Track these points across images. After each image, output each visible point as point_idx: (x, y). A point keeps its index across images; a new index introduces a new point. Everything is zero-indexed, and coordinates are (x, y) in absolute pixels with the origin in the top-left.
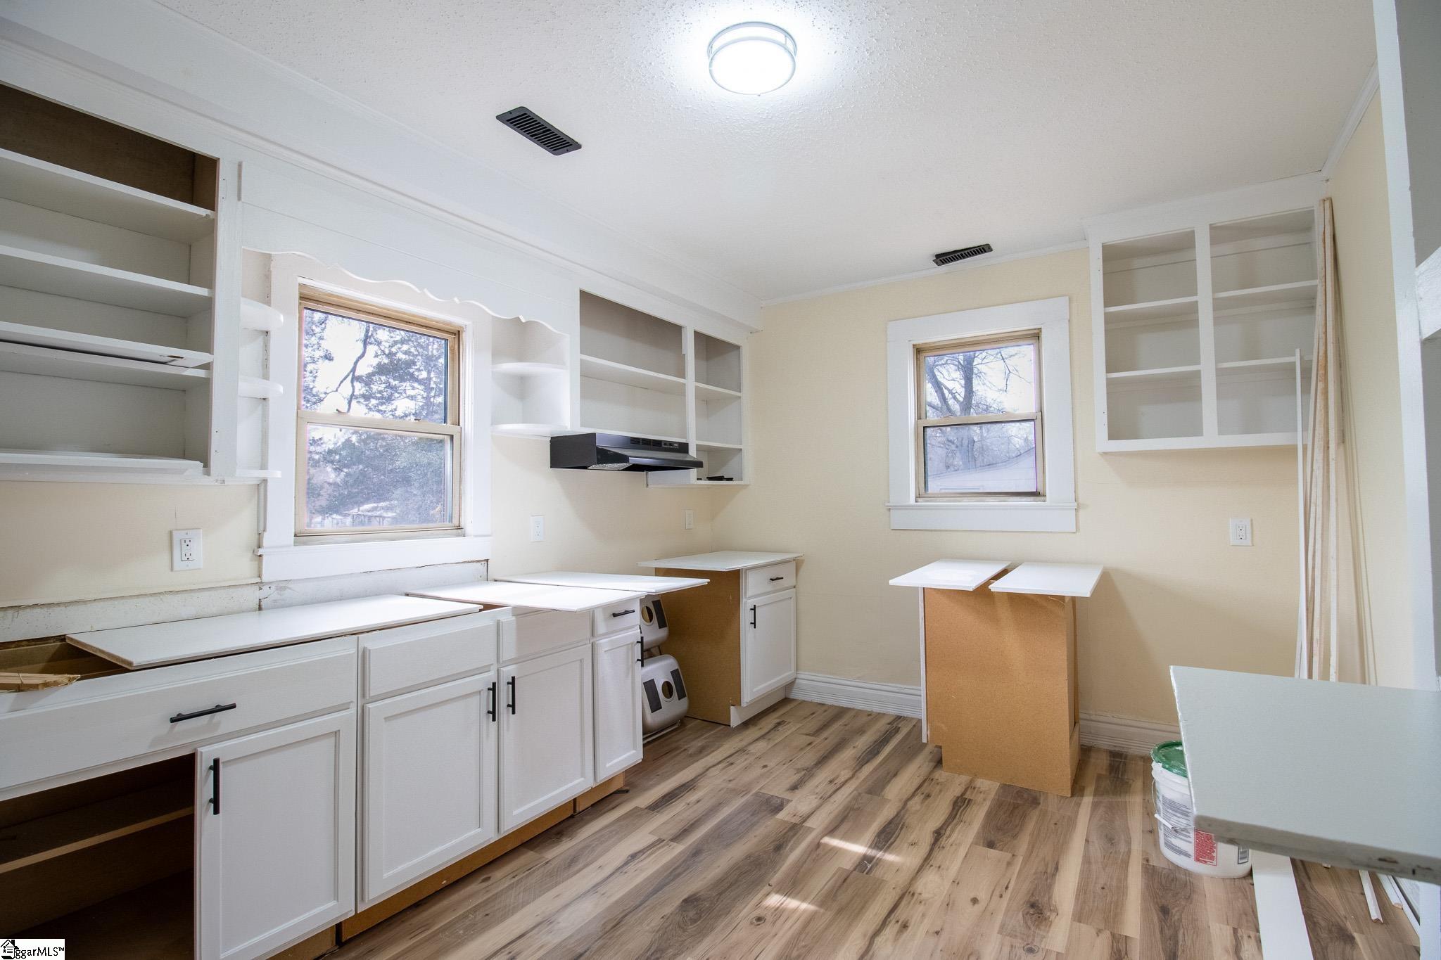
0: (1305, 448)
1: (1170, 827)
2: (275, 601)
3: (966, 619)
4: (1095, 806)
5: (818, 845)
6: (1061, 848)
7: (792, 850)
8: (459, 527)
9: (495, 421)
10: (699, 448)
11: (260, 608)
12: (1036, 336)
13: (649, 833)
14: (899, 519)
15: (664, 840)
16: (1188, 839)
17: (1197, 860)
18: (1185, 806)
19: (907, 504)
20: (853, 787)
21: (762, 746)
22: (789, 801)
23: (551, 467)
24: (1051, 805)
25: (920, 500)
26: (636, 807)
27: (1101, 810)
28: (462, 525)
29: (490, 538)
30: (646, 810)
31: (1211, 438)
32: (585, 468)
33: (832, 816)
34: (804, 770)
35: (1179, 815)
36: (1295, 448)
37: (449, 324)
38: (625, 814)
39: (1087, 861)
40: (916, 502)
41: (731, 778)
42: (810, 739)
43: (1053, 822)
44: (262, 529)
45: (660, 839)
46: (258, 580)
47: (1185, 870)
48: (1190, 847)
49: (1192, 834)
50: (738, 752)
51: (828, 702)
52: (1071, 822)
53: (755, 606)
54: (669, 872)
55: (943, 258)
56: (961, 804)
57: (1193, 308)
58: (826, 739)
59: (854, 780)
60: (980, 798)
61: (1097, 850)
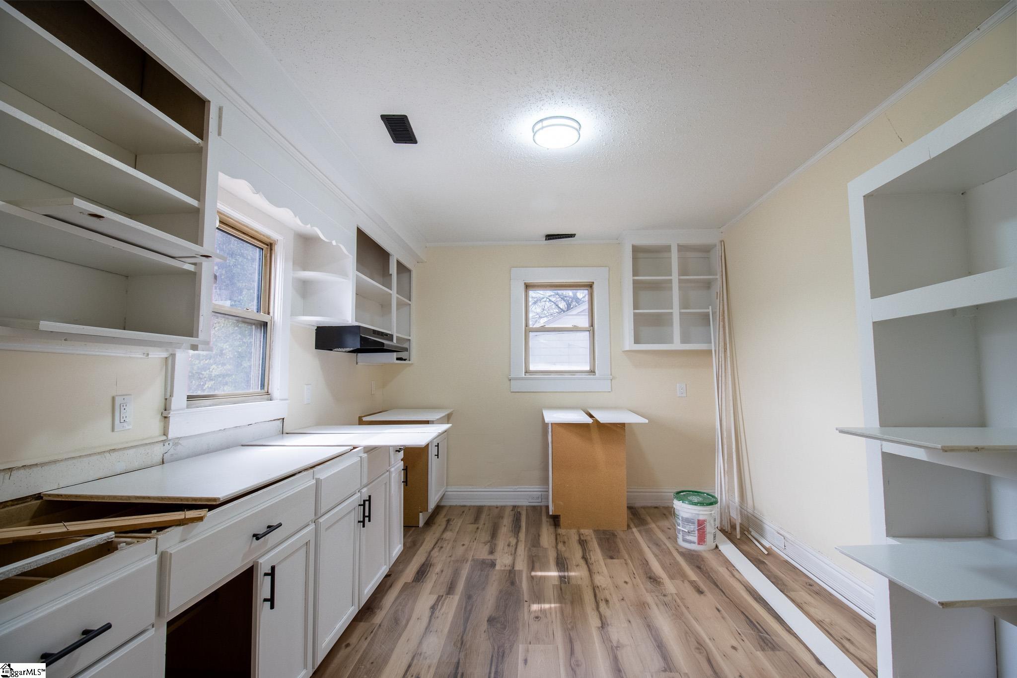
0: (715, 351)
1: (687, 531)
2: (172, 455)
3: (574, 440)
4: (640, 531)
5: (532, 577)
6: (641, 552)
7: (521, 582)
8: (268, 393)
9: (293, 314)
10: (398, 338)
11: (163, 463)
12: (590, 286)
13: (430, 594)
14: (516, 386)
15: (442, 596)
16: (695, 535)
17: (699, 544)
18: (693, 520)
19: (521, 377)
20: (523, 547)
21: (448, 535)
22: (495, 560)
23: (316, 348)
24: (621, 534)
25: (527, 374)
26: (406, 583)
27: (644, 533)
28: (270, 391)
29: (287, 401)
30: (414, 583)
31: (677, 345)
32: (332, 350)
33: (526, 562)
34: (488, 542)
35: (690, 524)
36: (711, 350)
37: (269, 238)
38: (402, 588)
39: (656, 556)
40: (525, 375)
41: (450, 555)
42: (476, 526)
43: (629, 542)
44: (168, 394)
45: (439, 596)
46: (164, 438)
47: (694, 550)
48: (695, 538)
49: (696, 532)
50: (438, 540)
51: (468, 504)
52: (636, 540)
53: (438, 444)
54: (463, 610)
55: (550, 237)
56: (583, 543)
57: (670, 281)
58: (484, 524)
59: (520, 543)
60: (589, 538)
61: (654, 549)
